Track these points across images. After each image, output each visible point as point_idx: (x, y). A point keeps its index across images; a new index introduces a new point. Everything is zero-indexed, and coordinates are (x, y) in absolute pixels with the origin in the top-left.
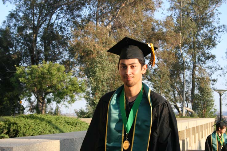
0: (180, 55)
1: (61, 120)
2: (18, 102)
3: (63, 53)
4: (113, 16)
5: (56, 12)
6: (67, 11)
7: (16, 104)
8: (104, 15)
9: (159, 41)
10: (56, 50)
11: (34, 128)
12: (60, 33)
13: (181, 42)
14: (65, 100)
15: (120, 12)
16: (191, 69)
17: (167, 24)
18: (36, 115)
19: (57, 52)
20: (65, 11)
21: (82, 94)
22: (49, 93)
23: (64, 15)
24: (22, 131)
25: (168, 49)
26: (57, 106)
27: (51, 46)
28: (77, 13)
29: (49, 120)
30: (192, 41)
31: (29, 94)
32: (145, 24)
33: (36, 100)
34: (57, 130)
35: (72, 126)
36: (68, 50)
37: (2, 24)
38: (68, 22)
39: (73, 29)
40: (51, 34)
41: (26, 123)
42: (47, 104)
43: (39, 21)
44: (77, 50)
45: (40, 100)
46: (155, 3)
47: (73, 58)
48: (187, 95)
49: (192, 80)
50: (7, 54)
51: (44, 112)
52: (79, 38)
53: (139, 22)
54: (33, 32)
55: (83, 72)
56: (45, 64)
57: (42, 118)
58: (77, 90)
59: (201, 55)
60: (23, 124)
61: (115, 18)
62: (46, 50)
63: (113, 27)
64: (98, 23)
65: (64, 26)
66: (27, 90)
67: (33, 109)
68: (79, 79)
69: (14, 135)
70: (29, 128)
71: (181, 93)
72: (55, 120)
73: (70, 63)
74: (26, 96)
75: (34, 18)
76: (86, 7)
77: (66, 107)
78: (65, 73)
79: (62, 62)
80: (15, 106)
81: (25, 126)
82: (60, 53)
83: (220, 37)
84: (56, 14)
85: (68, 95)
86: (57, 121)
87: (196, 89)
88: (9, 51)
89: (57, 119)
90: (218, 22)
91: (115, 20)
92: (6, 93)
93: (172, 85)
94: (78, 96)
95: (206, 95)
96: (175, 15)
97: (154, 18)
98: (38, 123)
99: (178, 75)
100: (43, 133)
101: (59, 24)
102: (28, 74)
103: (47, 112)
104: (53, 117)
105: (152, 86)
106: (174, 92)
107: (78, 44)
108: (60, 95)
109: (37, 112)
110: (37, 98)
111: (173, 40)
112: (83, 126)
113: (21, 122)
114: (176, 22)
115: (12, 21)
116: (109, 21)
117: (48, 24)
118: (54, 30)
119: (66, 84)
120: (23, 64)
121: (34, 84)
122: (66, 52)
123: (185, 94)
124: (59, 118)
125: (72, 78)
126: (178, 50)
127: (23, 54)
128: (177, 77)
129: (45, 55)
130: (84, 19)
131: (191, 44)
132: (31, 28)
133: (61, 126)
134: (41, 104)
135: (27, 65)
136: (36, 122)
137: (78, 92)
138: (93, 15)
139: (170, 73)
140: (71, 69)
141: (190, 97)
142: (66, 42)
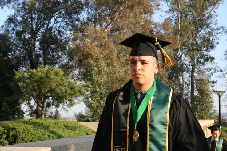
0: (179, 57)
1: (61, 125)
2: (18, 106)
3: (62, 57)
4: (112, 19)
5: (55, 16)
6: (65, 15)
7: (15, 108)
8: (102, 18)
10: (55, 54)
11: (33, 133)
12: (59, 37)
13: (179, 44)
14: (64, 104)
15: (119, 14)
16: (190, 71)
17: (165, 26)
18: (35, 120)
19: (55, 56)
20: (63, 15)
21: (82, 98)
22: (48, 97)
23: (62, 19)
24: (21, 136)
26: (56, 109)
27: (49, 50)
28: (76, 16)
29: (48, 125)
30: (191, 43)
31: (28, 99)
32: (143, 26)
33: (36, 104)
35: (71, 130)
36: (67, 53)
38: (67, 26)
39: (72, 32)
40: (50, 38)
41: (25, 128)
42: (47, 108)
43: (37, 26)
44: (76, 53)
45: (40, 104)
46: (153, 5)
47: (72, 62)
48: (187, 97)
49: (191, 82)
50: (6, 59)
51: (43, 116)
53: (138, 25)
54: (32, 36)
56: (44, 68)
57: (41, 122)
58: (76, 94)
59: (199, 57)
60: (22, 129)
61: (113, 22)
62: (45, 53)
63: (112, 31)
64: (96, 26)
65: (62, 30)
66: (26, 94)
67: (33, 113)
68: (79, 83)
69: (13, 140)
70: (28, 133)
72: (54, 125)
73: (70, 66)
74: (25, 101)
75: (32, 23)
76: (85, 11)
77: (66, 110)
78: (64, 76)
79: (61, 66)
80: (14, 111)
81: (24, 131)
82: (59, 57)
83: (218, 38)
84: (54, 18)
85: (67, 99)
86: (56, 125)
87: (195, 91)
88: (7, 55)
90: (216, 24)
92: (5, 97)
94: (77, 99)
95: (206, 96)
96: (173, 17)
99: (177, 77)
100: (42, 137)
101: (57, 28)
102: (27, 79)
103: (47, 116)
104: (53, 121)
107: (78, 47)
108: (59, 99)
109: (37, 117)
110: (37, 102)
112: (82, 130)
113: (20, 127)
114: (175, 24)
115: (10, 25)
116: (108, 24)
117: (46, 29)
118: (53, 34)
119: (65, 88)
120: (22, 68)
121: (33, 89)
122: (65, 56)
123: (185, 96)
124: (58, 122)
125: (71, 81)
126: (176, 52)
127: (22, 59)
128: (176, 79)
129: (44, 59)
130: (83, 22)
131: (190, 46)
132: (30, 32)
133: (60, 131)
134: (40, 109)
135: (26, 70)
136: (35, 127)
137: (77, 96)
138: (92, 18)
139: (168, 75)
140: (70, 73)
141: (190, 99)
142: (64, 45)
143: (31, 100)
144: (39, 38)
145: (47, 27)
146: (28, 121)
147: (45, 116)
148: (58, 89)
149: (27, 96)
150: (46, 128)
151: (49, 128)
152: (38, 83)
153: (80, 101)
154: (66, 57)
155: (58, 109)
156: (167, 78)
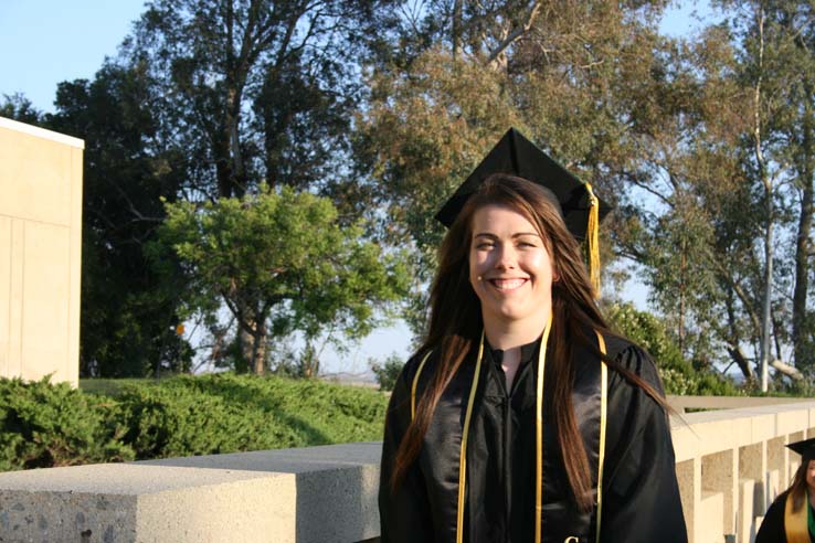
1: (321, 398)
2: (172, 328)
3: (331, 157)
4: (515, 25)
5: (311, 8)
6: (350, 6)
7: (164, 333)
8: (482, 21)
9: (677, 115)
10: (307, 146)
11: (224, 424)
12: (323, 85)
13: (758, 121)
14: (333, 326)
15: (541, 9)
16: (795, 219)
17: (707, 53)
18: (233, 378)
19: (309, 152)
20: (343, 6)
21: (399, 305)
22: (279, 299)
23: (338, 18)
24: (181, 435)
25: (710, 145)
26: (308, 344)
27: (289, 131)
28: (386, 12)
29: (276, 396)
30: (801, 116)
31: (208, 302)
32: (627, 54)
33: (236, 322)
34: (304, 434)
35: (359, 417)
36: (349, 144)
37: (120, 49)
38: (354, 46)
40: (292, 86)
41: (194, 404)
42: (275, 339)
43: (247, 41)
44: (383, 145)
45: (250, 324)
47: (368, 176)
48: (779, 315)
49: (798, 260)
50: (134, 157)
51: (260, 367)
52: (391, 102)
53: (609, 48)
54: (228, 79)
55: (401, 227)
56: (269, 193)
57: (252, 388)
58: (380, 289)
60: (185, 407)
61: (521, 34)
62: (273, 142)
63: (515, 66)
64: (459, 50)
65: (337, 61)
66: (204, 284)
67: (226, 354)
68: (389, 251)
69: (153, 446)
70: (205, 424)
71: (756, 306)
72: (298, 397)
73: (358, 192)
74: (199, 308)
75: (230, 30)
77: (340, 349)
78: (337, 226)
79: (329, 190)
80: (159, 344)
81: (192, 414)
82: (323, 155)
84: (310, 15)
85: (347, 306)
86: (305, 399)
87: (811, 294)
88: (139, 146)
89: (305, 393)
91: (519, 40)
92: (129, 294)
93: (724, 277)
94: (384, 309)
96: (739, 23)
97: (660, 34)
99: (747, 243)
100: (255, 441)
101: (320, 52)
102: (207, 230)
103: (274, 368)
104: (293, 384)
105: (650, 280)
106: (729, 302)
107: (388, 123)
108: (319, 307)
109: (237, 367)
110: (239, 315)
111: (729, 112)
113: (178, 401)
114: (744, 46)
115: (153, 39)
116: (501, 42)
117: (280, 53)
118: (301, 74)
119: (339, 267)
120: (189, 193)
121: (227, 267)
122: (342, 152)
123: (772, 311)
124: (313, 389)
125: (362, 246)
126: (747, 150)
127: (191, 158)
128: (741, 249)
129: (269, 163)
130: (410, 33)
131: (797, 127)
132: (221, 64)
133: (320, 419)
134: (250, 339)
135: (203, 198)
136: (232, 402)
137: (383, 297)
138: (443, 19)
139: (715, 233)
140: (360, 215)
141: (790, 322)
142: (343, 115)
143: (218, 306)
144: (254, 85)
145: (284, 48)
146: (206, 380)
147: (266, 364)
148: (317, 273)
149: (204, 292)
150: (271, 406)
151: (280, 407)
152: (245, 250)
153: (395, 317)
154: (345, 157)
155: (313, 342)
156: (711, 244)
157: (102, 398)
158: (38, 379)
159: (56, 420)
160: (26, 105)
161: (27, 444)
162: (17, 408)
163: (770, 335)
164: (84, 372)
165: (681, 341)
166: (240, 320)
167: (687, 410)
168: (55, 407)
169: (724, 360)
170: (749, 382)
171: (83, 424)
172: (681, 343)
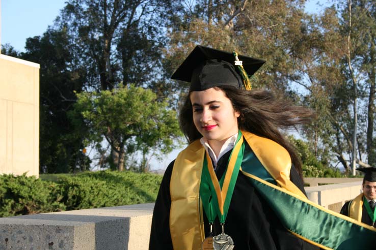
0: (349, 73)
1: (151, 181)
2: (81, 150)
3: (153, 71)
4: (237, 8)
6: (161, 1)
7: (77, 153)
8: (222, 7)
9: (313, 49)
10: (142, 65)
11: (107, 194)
12: (149, 37)
13: (349, 52)
14: (156, 148)
15: (248, 1)
16: (367, 96)
17: (326, 20)
18: (110, 172)
19: (143, 68)
22: (129, 136)
23: (155, 7)
24: (87, 199)
25: (328, 62)
26: (144, 157)
27: (133, 58)
28: (177, 4)
29: (131, 181)
30: (369, 49)
31: (98, 138)
32: (289, 22)
33: (110, 147)
34: (144, 197)
36: (161, 64)
37: (54, 22)
38: (162, 19)
39: (171, 30)
40: (134, 38)
41: (93, 185)
42: (128, 154)
43: (113, 17)
45: (117, 148)
48: (360, 140)
49: (369, 115)
50: (62, 72)
51: (122, 167)
52: (180, 45)
53: (280, 18)
54: (105, 35)
56: (124, 87)
57: (119, 177)
58: (176, 131)
60: (89, 186)
61: (239, 12)
62: (126, 64)
63: (237, 27)
64: (212, 20)
65: (155, 26)
66: (95, 130)
67: (106, 162)
69: (75, 204)
70: (98, 194)
71: (350, 137)
72: (140, 181)
73: (166, 86)
74: (93, 141)
75: (105, 12)
77: (159, 158)
78: (156, 102)
79: (152, 86)
80: (75, 157)
81: (92, 189)
82: (149, 70)
84: (142, 5)
85: (161, 139)
86: (144, 181)
88: (65, 66)
89: (144, 179)
91: (239, 15)
92: (61, 135)
93: (335, 123)
94: (178, 140)
96: (340, 6)
97: (305, 12)
98: (113, 186)
99: (345, 107)
100: (121, 201)
101: (147, 22)
102: (96, 105)
103: (128, 168)
104: (138, 175)
106: (337, 134)
107: (179, 54)
108: (148, 140)
109: (111, 167)
110: (112, 144)
111: (336, 47)
113: (85, 184)
114: (342, 17)
115: (70, 17)
116: (230, 16)
117: (129, 23)
118: (139, 32)
119: (157, 120)
120: (88, 88)
121: (106, 122)
122: (158, 68)
123: (357, 139)
124: (148, 177)
125: (167, 111)
126: (345, 64)
127: (88, 72)
128: (343, 110)
129: (124, 74)
130: (188, 13)
131: (368, 54)
132: (101, 29)
133: (151, 191)
134: (117, 154)
135: (94, 90)
136: (110, 184)
137: (178, 135)
138: (204, 6)
139: (331, 103)
140: (166, 97)
141: (366, 143)
142: (158, 51)
143: (101, 139)
144: (117, 38)
145: (130, 20)
146: (98, 174)
147: (125, 166)
148: (147, 124)
149: (96, 133)
151: (132, 185)
152: (114, 114)
153: (183, 144)
154: (160, 70)
155: (146, 156)
156: (329, 108)
157: (51, 182)
158: (21, 174)
159: (29, 193)
160: (11, 49)
161: (17, 204)
162: (11, 188)
163: (356, 149)
164: (41, 171)
165: (315, 153)
166: (112, 146)
167: (319, 184)
168: (29, 187)
169: (335, 161)
170: (347, 171)
171: (42, 194)
172: (316, 153)
